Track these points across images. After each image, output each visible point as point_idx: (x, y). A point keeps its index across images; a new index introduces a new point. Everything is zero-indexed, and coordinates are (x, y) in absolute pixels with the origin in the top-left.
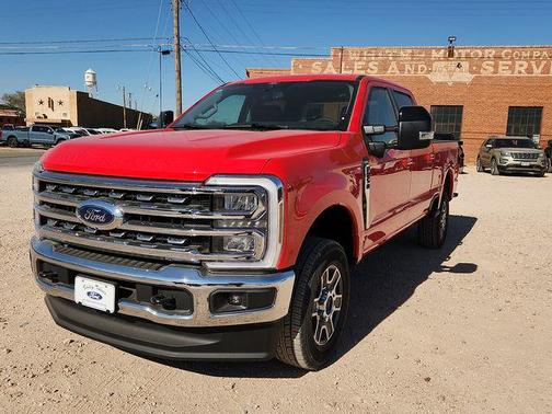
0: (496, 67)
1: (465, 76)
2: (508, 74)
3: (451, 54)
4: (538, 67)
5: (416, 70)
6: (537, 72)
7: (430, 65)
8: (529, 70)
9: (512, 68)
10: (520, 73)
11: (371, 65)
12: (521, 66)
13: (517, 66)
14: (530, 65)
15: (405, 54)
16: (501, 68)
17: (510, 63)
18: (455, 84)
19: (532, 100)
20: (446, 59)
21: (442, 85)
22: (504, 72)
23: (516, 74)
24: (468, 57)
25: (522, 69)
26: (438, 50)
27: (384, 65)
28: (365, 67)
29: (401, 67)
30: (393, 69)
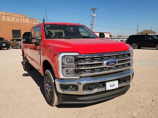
0: (6, 18)
4: (17, 19)
6: (18, 21)
8: (15, 20)
10: (13, 20)
12: (13, 18)
13: (12, 18)
14: (15, 18)
16: (8, 18)
17: (10, 17)
19: (18, 28)
22: (9, 20)
25: (14, 19)
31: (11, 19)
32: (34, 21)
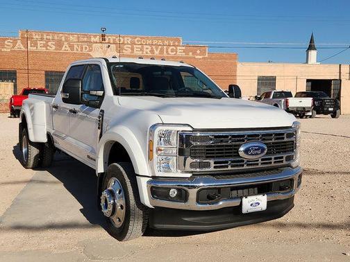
0: (132, 49)
2: (140, 54)
3: (104, 40)
4: (157, 50)
5: (82, 49)
6: (157, 53)
8: (152, 51)
10: (147, 53)
11: (49, 44)
12: (147, 49)
13: (145, 49)
14: (152, 48)
16: (135, 49)
17: (140, 46)
20: (101, 42)
22: (137, 52)
25: (148, 51)
26: (95, 36)
27: (59, 44)
28: (46, 46)
29: (72, 47)
30: (66, 47)
31: (142, 50)
32: (198, 52)
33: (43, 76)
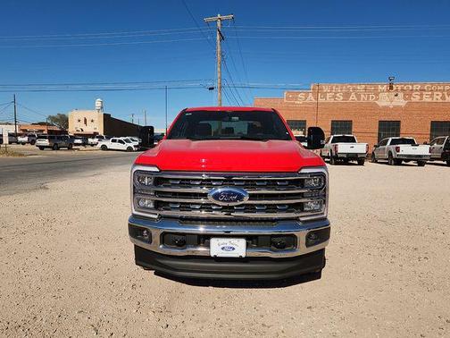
0: (421, 96)
1: (400, 101)
2: (430, 100)
3: (391, 88)
5: (368, 98)
7: (377, 95)
9: (432, 96)
10: (437, 99)
11: (338, 95)
12: (438, 95)
13: (435, 95)
14: (443, 95)
15: (360, 88)
16: (424, 96)
17: (430, 93)
18: (394, 107)
20: (388, 91)
21: (386, 108)
22: (426, 99)
23: (435, 100)
24: (402, 90)
25: (439, 97)
26: (382, 86)
27: (347, 95)
28: (334, 97)
29: (358, 96)
30: (353, 97)
33: (330, 124)
